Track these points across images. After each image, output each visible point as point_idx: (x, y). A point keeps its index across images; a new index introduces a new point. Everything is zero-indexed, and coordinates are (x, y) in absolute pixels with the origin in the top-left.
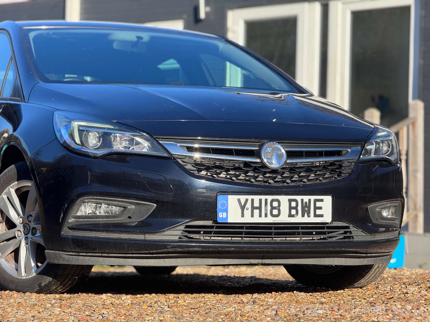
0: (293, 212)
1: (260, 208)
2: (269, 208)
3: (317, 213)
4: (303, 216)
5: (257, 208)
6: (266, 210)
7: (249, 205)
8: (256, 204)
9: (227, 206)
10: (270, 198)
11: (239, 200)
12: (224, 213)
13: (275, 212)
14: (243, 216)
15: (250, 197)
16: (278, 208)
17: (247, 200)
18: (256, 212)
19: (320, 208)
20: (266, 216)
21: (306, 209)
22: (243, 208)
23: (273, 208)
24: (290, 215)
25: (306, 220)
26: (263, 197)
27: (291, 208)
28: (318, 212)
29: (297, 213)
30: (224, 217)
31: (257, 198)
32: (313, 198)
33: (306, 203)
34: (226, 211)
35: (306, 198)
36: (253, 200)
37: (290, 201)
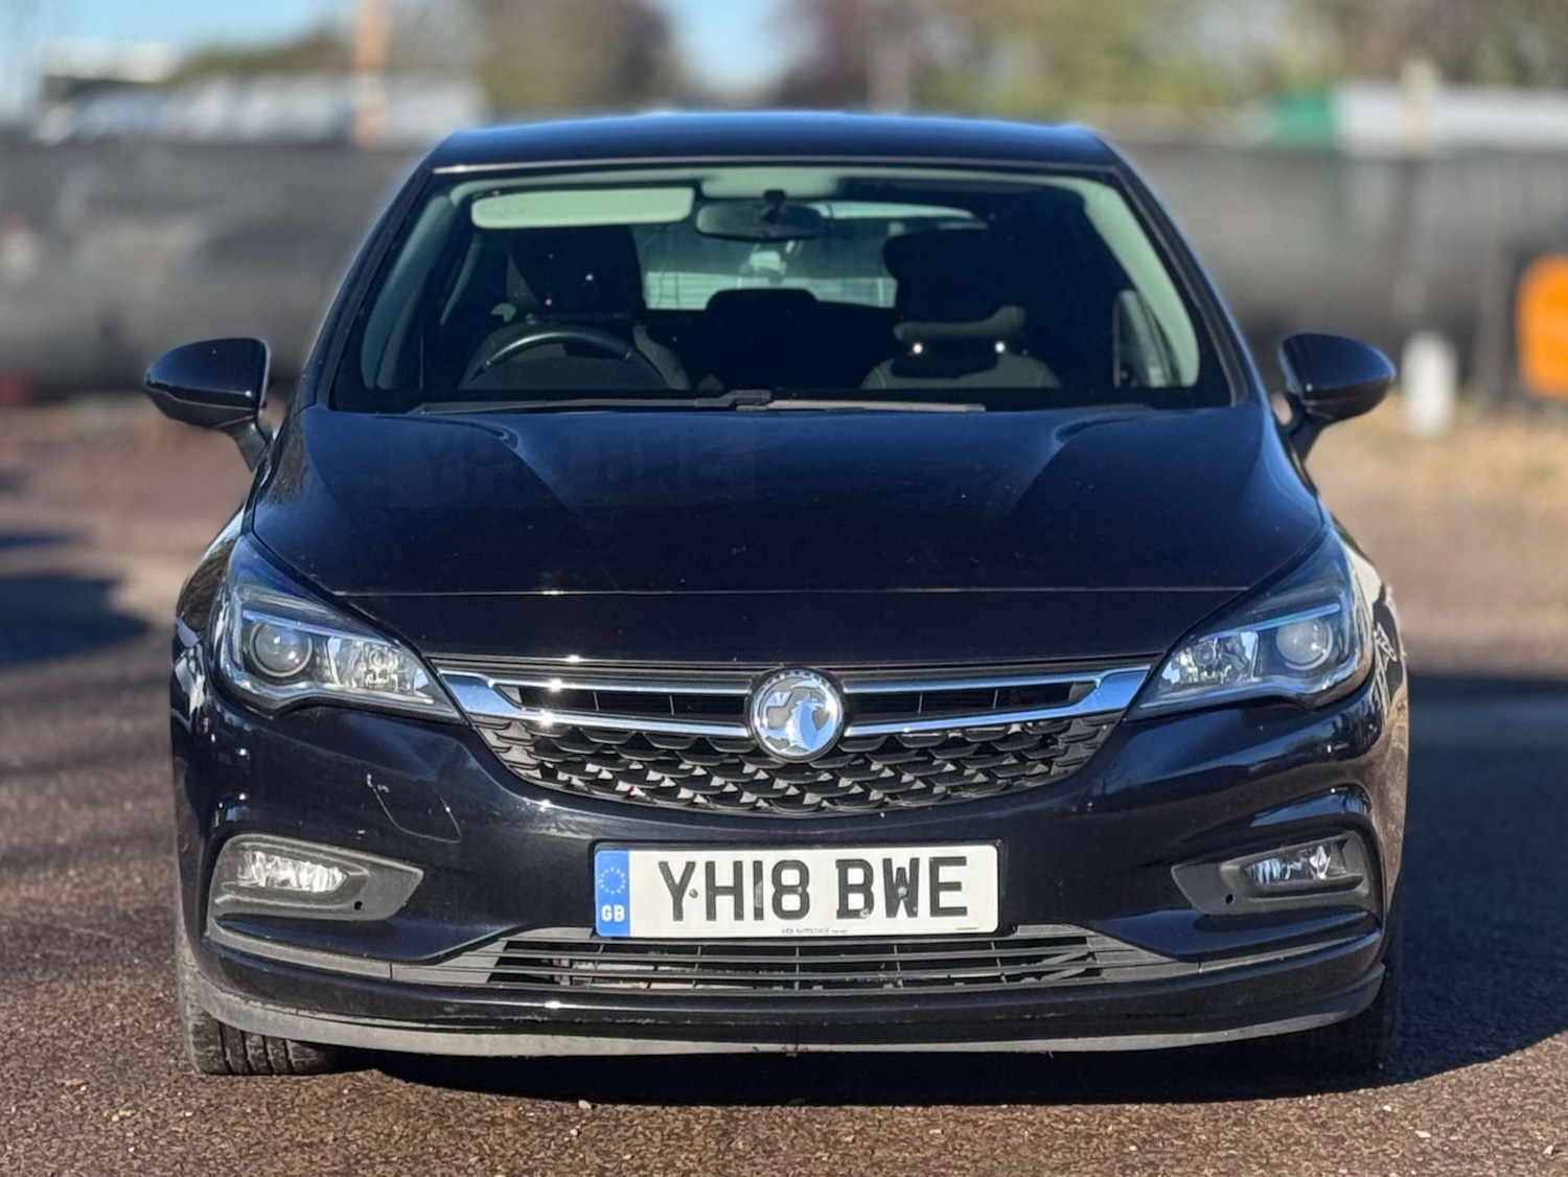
0: (856, 901)
1: (736, 890)
2: (768, 889)
3: (943, 904)
4: (891, 911)
5: (725, 890)
6: (758, 897)
7: (698, 881)
8: (724, 878)
9: (627, 885)
10: (770, 857)
11: (664, 868)
12: (617, 907)
13: (791, 902)
14: (678, 914)
15: (701, 857)
16: (802, 889)
17: (690, 866)
18: (725, 903)
19: (955, 886)
20: (759, 914)
21: (901, 889)
22: (678, 891)
23: (781, 890)
24: (844, 912)
25: (901, 925)
26: (748, 857)
27: (845, 889)
28: (947, 899)
29: (869, 903)
30: (617, 919)
31: (724, 859)
32: (925, 854)
33: (901, 870)
34: (623, 900)
35: (901, 856)
36: (710, 867)
37: (843, 866)
